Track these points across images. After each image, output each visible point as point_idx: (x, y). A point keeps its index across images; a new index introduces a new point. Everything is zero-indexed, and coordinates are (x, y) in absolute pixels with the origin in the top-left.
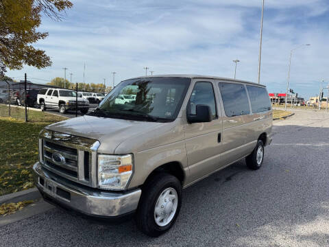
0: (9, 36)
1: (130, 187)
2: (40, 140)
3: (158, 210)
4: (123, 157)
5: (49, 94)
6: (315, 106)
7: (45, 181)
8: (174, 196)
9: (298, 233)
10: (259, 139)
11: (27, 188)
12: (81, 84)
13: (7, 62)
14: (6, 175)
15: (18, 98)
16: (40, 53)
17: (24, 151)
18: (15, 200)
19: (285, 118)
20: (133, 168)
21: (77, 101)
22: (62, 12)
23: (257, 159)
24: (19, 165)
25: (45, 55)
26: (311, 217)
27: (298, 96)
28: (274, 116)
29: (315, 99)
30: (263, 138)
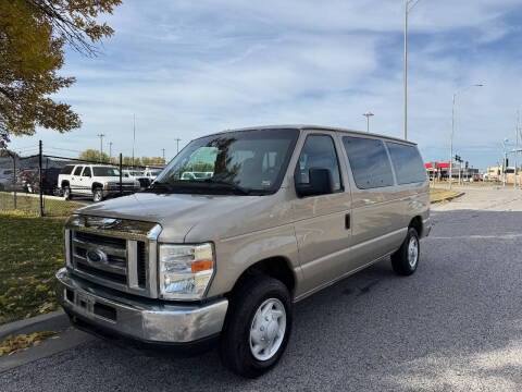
0: (16, 85)
1: (210, 295)
2: (67, 231)
3: (255, 333)
4: (198, 247)
5: (77, 173)
6: (498, 182)
7: (76, 294)
8: (280, 312)
9: (481, 365)
10: (410, 227)
11: (46, 312)
12: (127, 159)
13: (12, 124)
14: (13, 293)
15: (28, 182)
16: (63, 108)
17: (39, 257)
18: (28, 330)
19: (450, 199)
20: (214, 264)
21: (120, 183)
22: (98, 43)
23: (410, 258)
24: (32, 279)
25: (70, 112)
26: (501, 341)
27: (470, 167)
28: (433, 197)
29: (496, 169)
30: (416, 225)
